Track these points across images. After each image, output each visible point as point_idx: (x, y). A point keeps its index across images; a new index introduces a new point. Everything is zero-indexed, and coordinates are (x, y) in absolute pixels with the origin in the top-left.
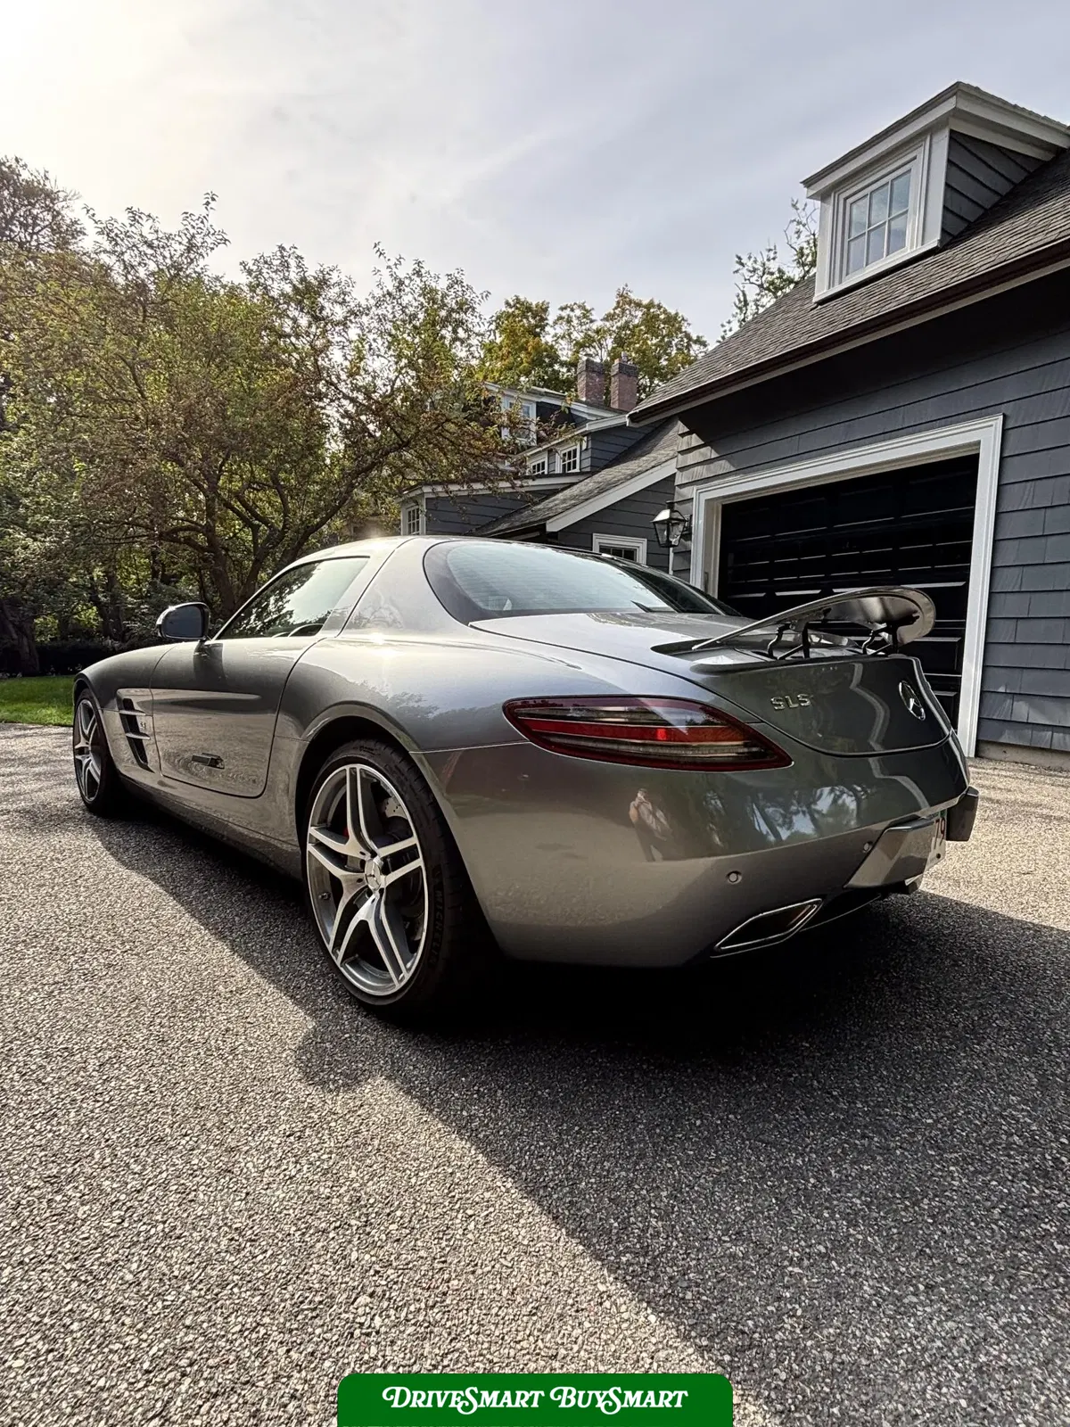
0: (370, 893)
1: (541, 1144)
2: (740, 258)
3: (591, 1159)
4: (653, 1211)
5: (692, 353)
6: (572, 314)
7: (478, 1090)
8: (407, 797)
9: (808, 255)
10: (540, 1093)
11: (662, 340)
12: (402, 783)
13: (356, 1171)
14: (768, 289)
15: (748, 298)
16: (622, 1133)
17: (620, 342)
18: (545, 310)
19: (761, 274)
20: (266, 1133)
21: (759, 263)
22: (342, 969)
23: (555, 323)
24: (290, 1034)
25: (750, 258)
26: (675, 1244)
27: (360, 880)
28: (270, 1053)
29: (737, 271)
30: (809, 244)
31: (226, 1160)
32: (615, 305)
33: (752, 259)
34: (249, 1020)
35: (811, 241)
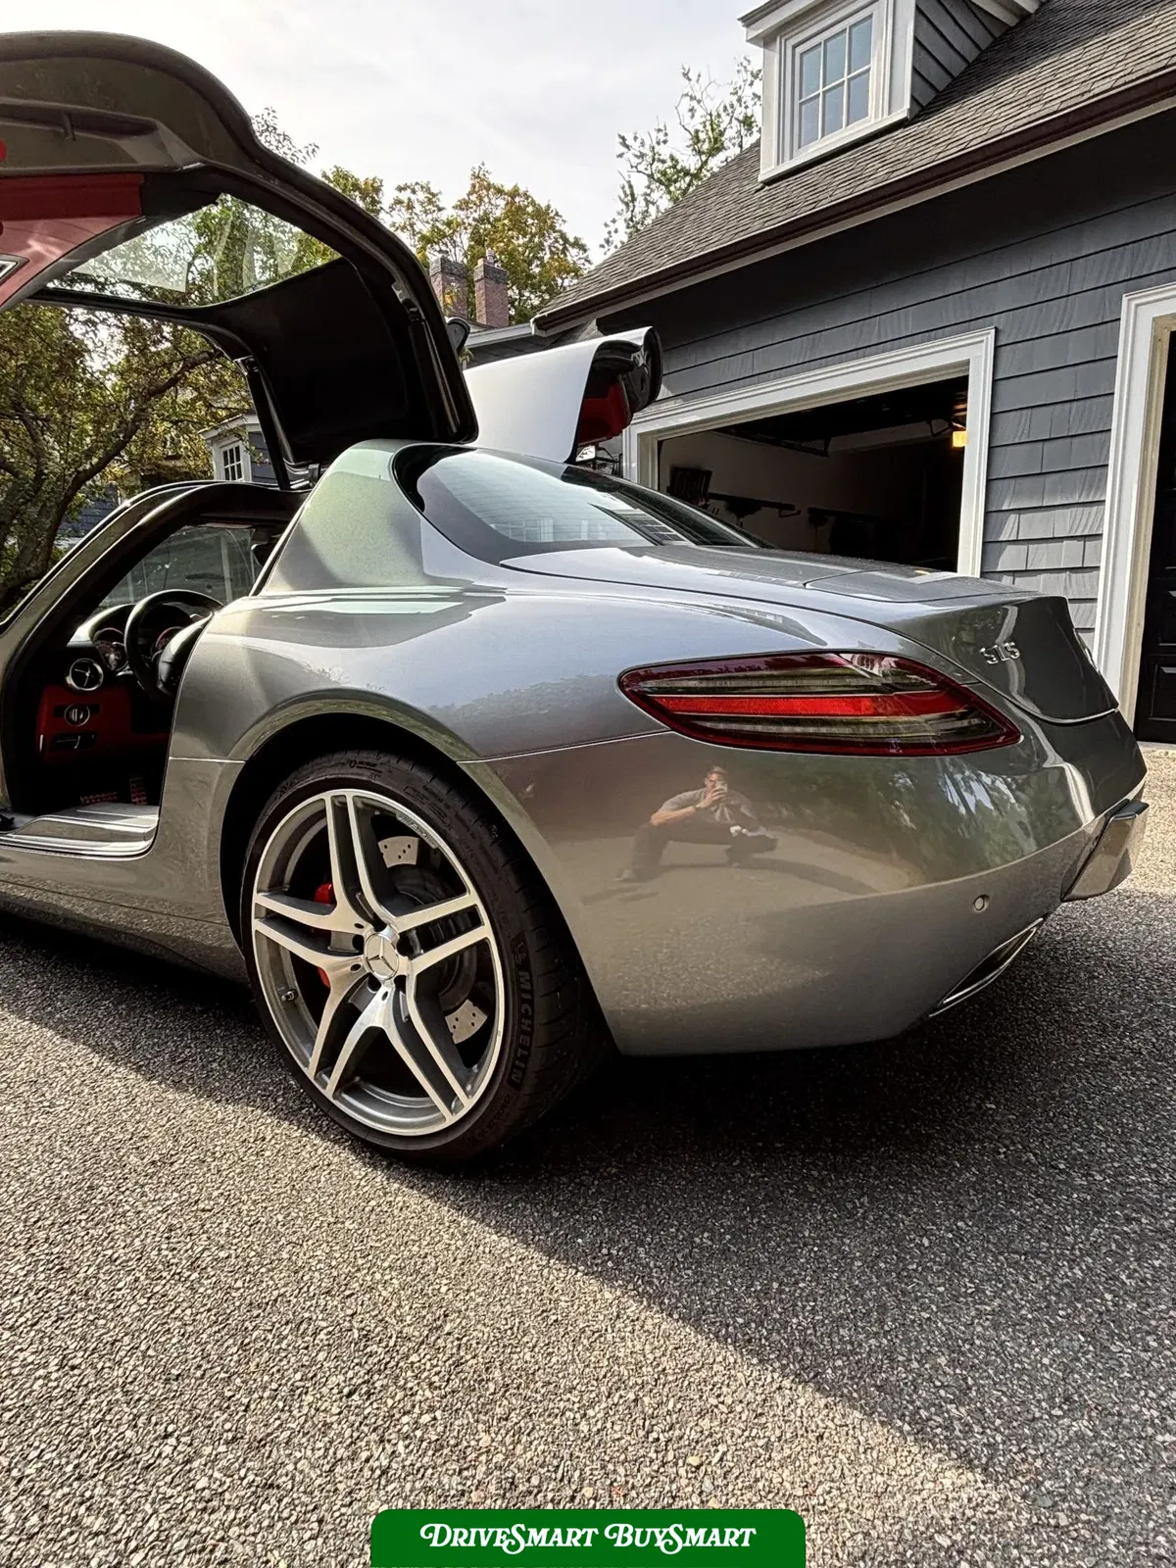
0: (375, 984)
1: (740, 1320)
2: (623, 138)
3: (820, 1330)
4: (942, 1393)
5: (569, 258)
6: (413, 197)
7: (609, 1254)
8: (453, 834)
9: (704, 141)
10: (697, 1240)
11: (530, 240)
12: (441, 815)
13: (487, 1431)
14: (659, 181)
15: (635, 192)
16: (838, 1279)
17: (478, 240)
18: (377, 190)
19: (650, 160)
20: (309, 1398)
21: (647, 146)
22: (337, 1103)
23: (392, 208)
24: (280, 1217)
25: (636, 138)
26: (999, 1438)
27: (356, 967)
28: (258, 1255)
29: (621, 156)
30: (705, 127)
31: (257, 1465)
32: (468, 188)
33: (639, 141)
34: (201, 1206)
35: (708, 123)
